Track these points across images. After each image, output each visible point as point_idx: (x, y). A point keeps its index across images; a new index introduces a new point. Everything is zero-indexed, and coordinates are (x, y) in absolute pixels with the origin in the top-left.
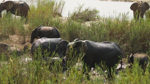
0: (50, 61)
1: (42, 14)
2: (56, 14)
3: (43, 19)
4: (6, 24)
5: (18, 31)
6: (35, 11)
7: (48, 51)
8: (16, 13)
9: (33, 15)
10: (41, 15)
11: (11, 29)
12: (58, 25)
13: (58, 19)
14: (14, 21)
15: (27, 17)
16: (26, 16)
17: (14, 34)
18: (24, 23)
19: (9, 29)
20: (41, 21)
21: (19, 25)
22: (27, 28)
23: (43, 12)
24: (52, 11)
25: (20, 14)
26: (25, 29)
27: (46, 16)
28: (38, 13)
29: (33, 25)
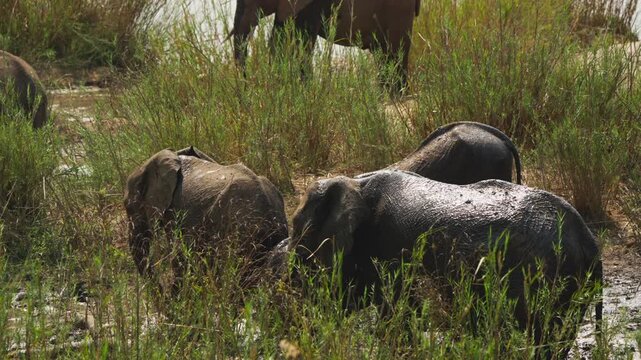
0: (558, 337)
1: (502, 27)
2: (599, 21)
3: (505, 63)
4: (273, 101)
5: (349, 146)
6: (453, 10)
7: (550, 273)
8: (333, 31)
9: (442, 38)
10: (492, 36)
11: (302, 135)
12: (610, 96)
13: (606, 59)
14: (324, 82)
15: (401, 55)
16: (395, 50)
17: (324, 166)
18: (387, 96)
19: (292, 139)
20: (493, 73)
21: (355, 109)
22: (404, 123)
23: (511, 18)
24: (571, 8)
25: (359, 35)
26: (392, 132)
27: (526, 45)
28: (474, 23)
29: (444, 105)
